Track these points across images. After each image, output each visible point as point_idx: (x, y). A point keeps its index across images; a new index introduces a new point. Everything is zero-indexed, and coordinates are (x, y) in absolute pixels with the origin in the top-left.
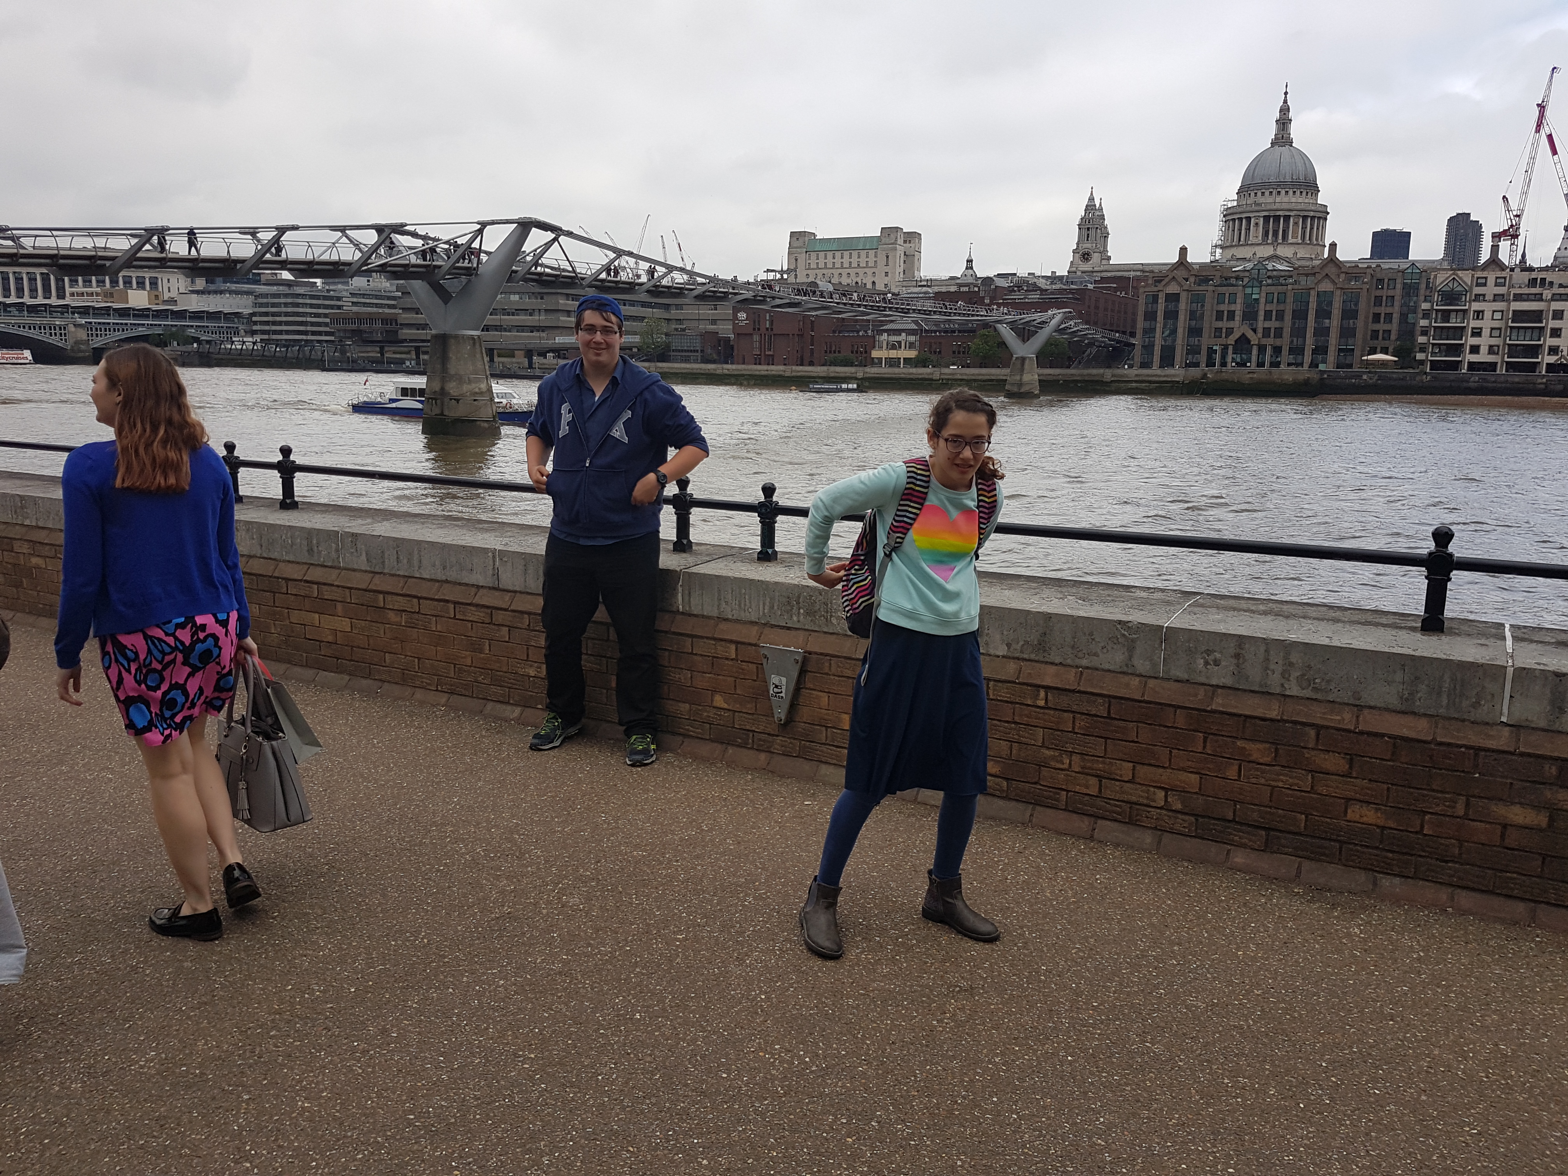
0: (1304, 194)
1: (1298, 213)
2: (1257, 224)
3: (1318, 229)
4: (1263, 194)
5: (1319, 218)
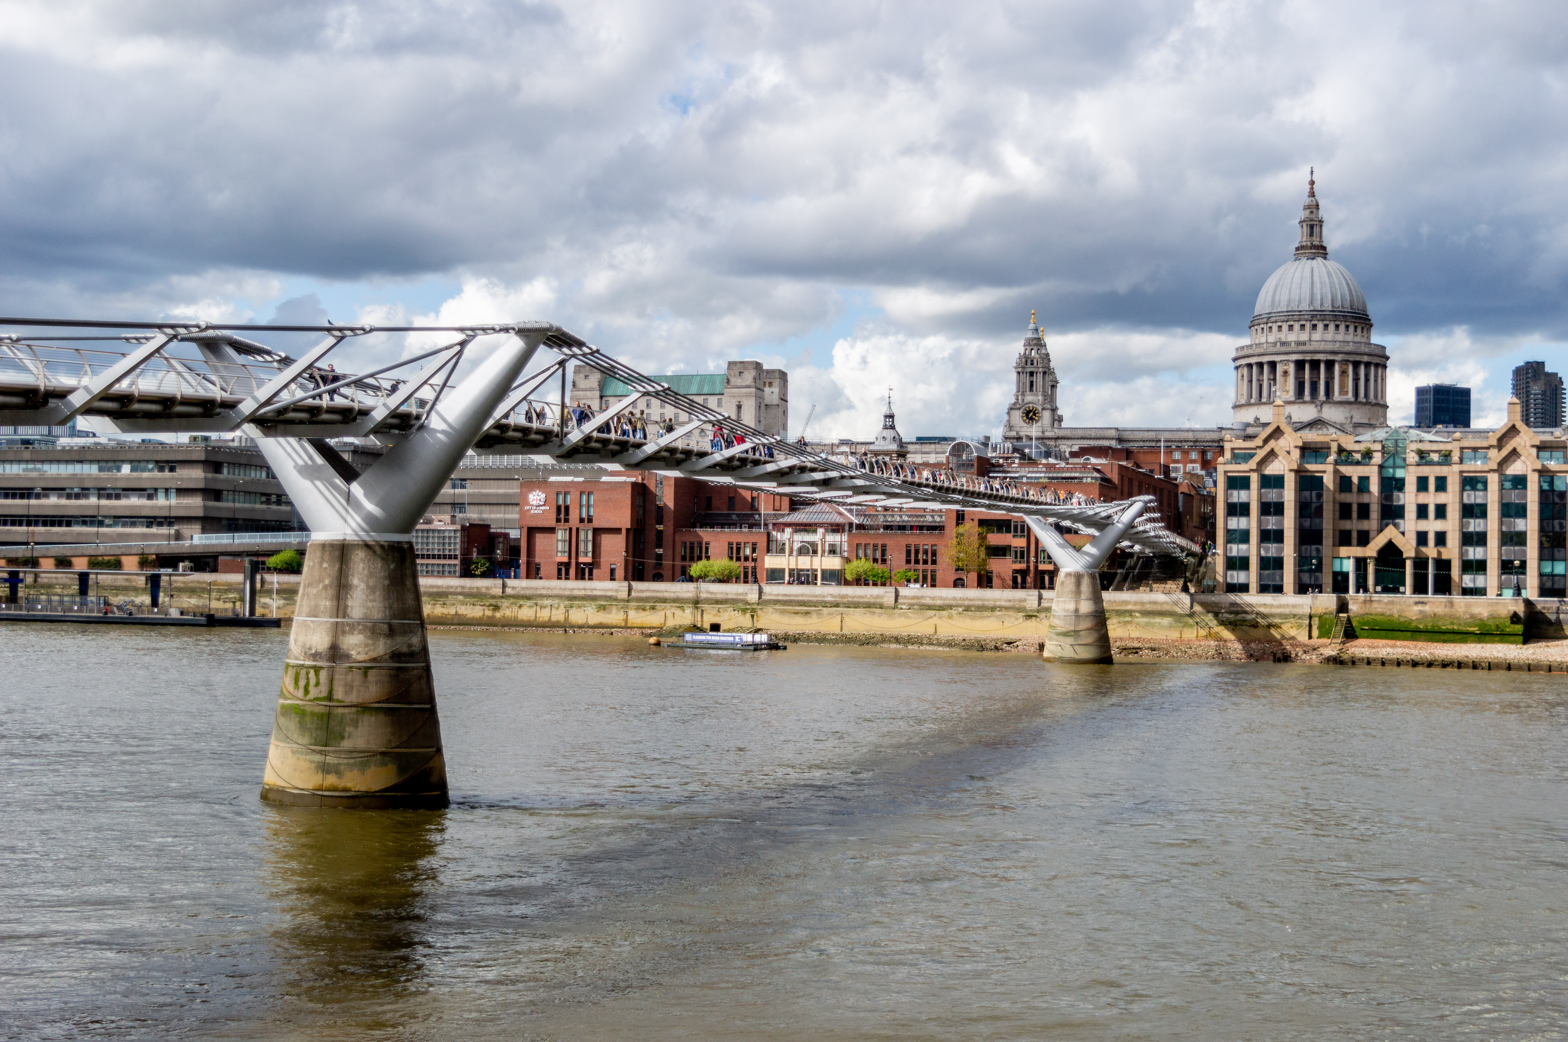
0: (1351, 329)
1: (1347, 357)
2: (1286, 373)
3: (1376, 381)
4: (1291, 327)
5: (1377, 365)
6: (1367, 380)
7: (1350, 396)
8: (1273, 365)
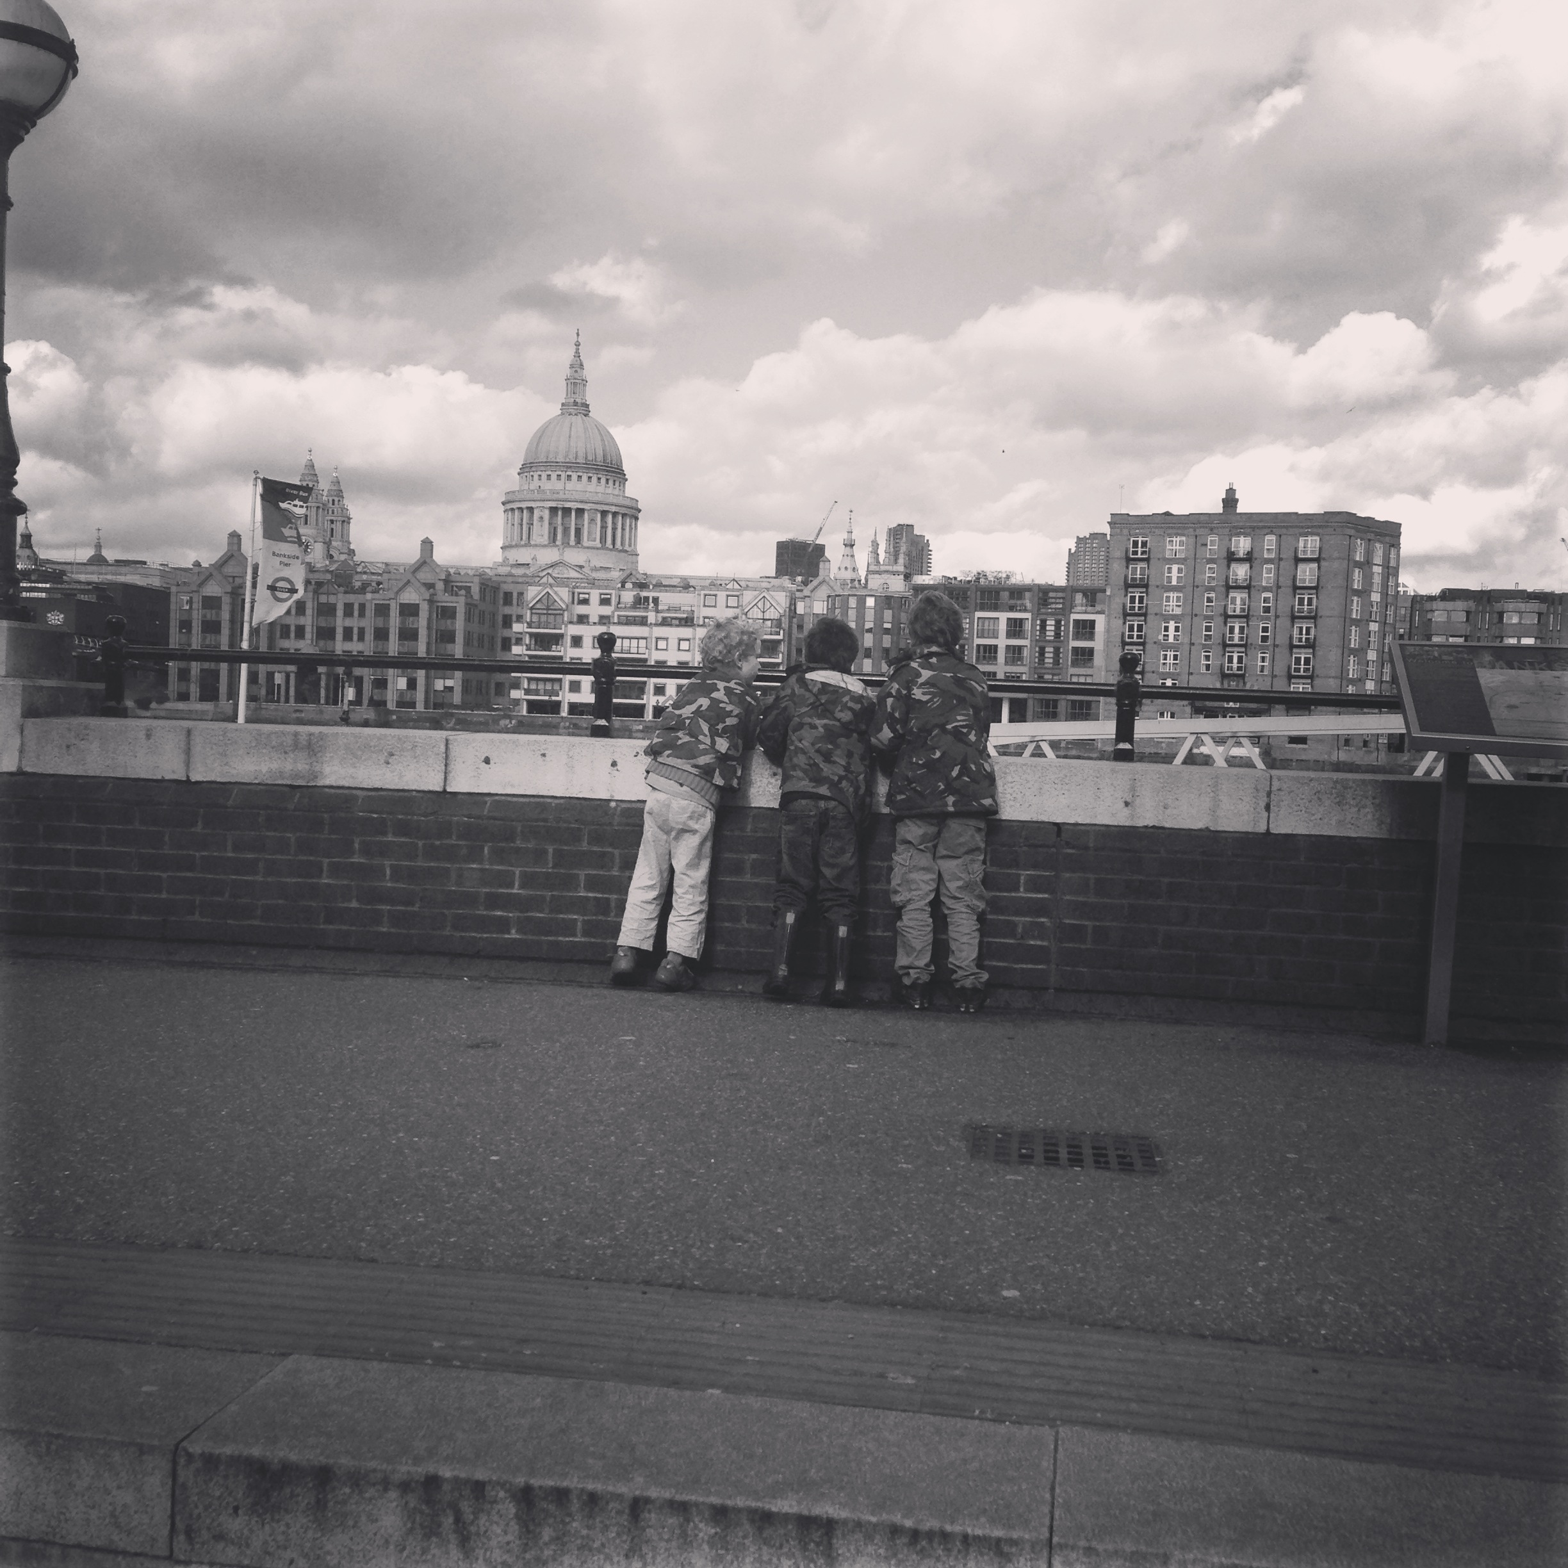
6: (614, 529)
7: (598, 544)
8: (531, 509)
